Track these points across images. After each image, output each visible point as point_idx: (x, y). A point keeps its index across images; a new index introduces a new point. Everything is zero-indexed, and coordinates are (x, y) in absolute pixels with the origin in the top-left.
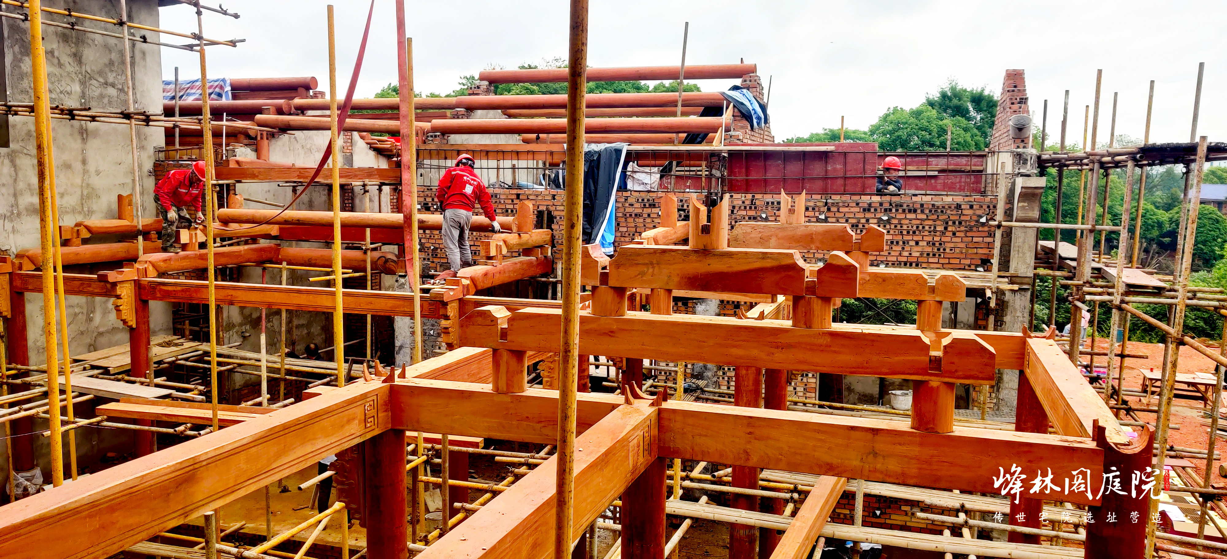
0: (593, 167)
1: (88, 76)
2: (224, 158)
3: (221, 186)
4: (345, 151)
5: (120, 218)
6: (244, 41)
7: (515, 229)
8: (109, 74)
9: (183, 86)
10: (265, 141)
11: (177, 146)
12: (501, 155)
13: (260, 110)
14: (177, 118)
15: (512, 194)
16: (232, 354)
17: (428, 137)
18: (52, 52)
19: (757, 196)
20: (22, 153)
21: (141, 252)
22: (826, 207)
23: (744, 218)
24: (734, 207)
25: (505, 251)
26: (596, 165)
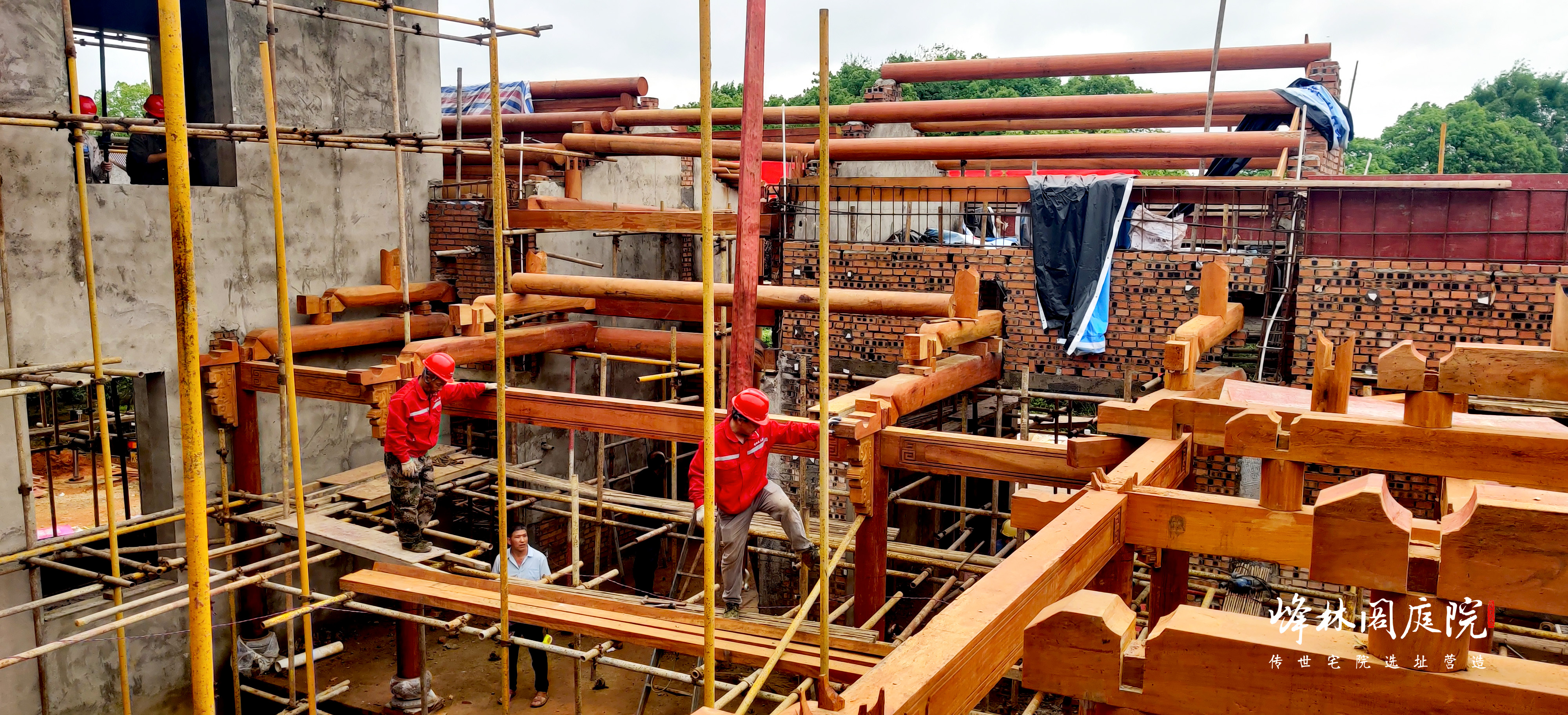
0: (1074, 212)
1: (343, 83)
2: (521, 197)
3: (516, 237)
4: (684, 183)
5: (383, 282)
6: (550, 27)
7: (952, 312)
8: (371, 80)
9: (470, 94)
10: (577, 172)
11: (459, 180)
12: (924, 194)
13: (569, 127)
14: (459, 142)
15: (942, 255)
16: (529, 479)
17: (809, 165)
18: (294, 50)
19: (1361, 263)
20: (254, 194)
21: (408, 337)
22: (1493, 285)
23: (1336, 300)
24: (1318, 281)
25: (939, 350)
26: (1079, 210)
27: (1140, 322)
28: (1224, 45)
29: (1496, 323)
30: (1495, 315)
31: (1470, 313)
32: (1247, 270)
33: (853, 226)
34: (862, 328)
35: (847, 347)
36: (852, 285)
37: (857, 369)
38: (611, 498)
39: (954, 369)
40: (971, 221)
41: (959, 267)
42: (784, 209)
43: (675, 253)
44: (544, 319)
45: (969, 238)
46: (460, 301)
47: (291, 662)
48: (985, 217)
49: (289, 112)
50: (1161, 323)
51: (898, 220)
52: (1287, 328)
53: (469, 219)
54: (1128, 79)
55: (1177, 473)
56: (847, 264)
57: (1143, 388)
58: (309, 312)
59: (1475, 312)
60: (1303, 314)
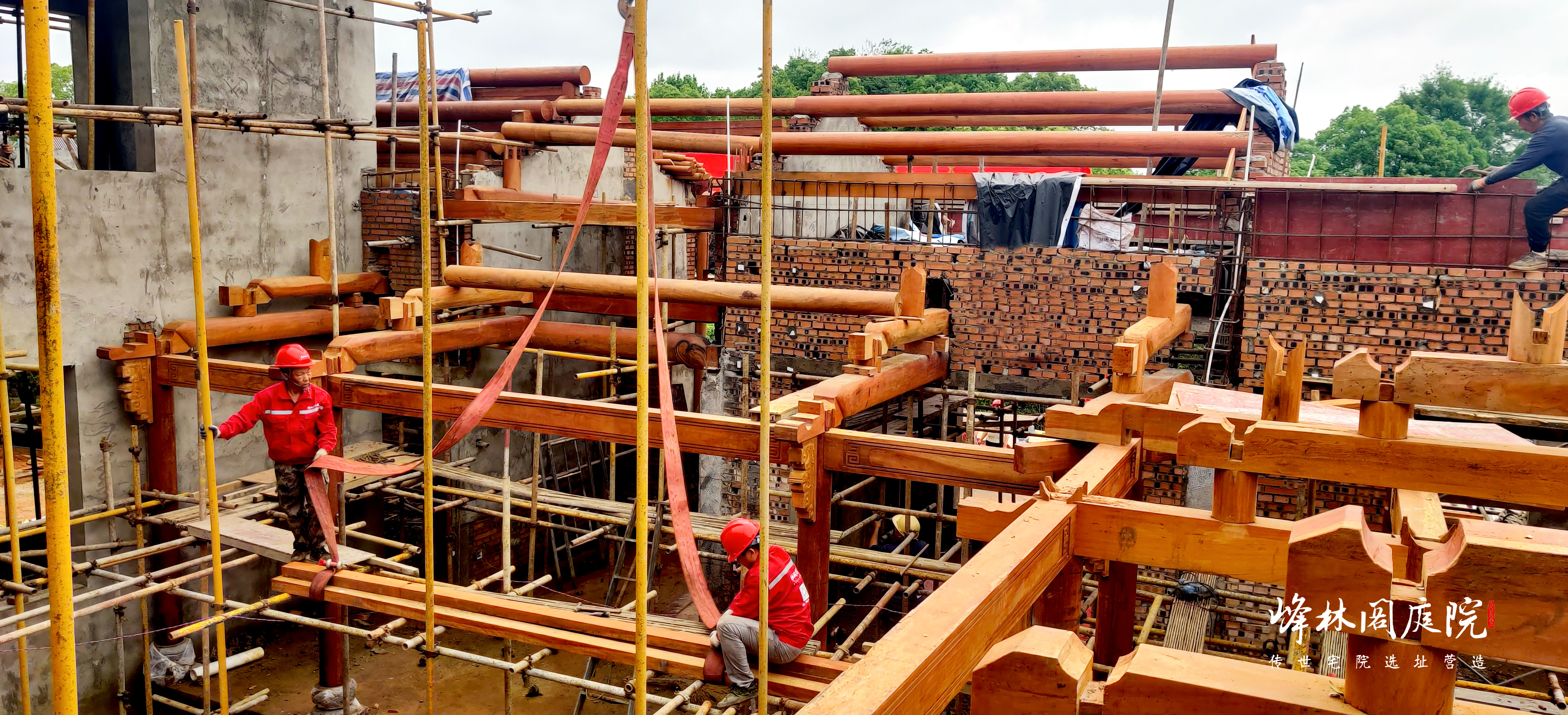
0: (1022, 211)
1: (271, 66)
2: (457, 187)
3: (452, 228)
4: (627, 174)
5: (312, 273)
6: (488, 13)
7: (898, 311)
8: (301, 64)
9: (406, 81)
10: (516, 162)
11: (393, 169)
12: (870, 190)
13: (508, 116)
14: (393, 129)
15: (888, 252)
16: (462, 478)
17: (754, 159)
18: (219, 31)
19: (1309, 266)
20: (173, 179)
21: (336, 330)
22: (1438, 289)
23: (1283, 302)
24: (1265, 283)
25: (885, 350)
26: (1027, 208)
27: (1087, 322)
28: (1172, 44)
29: (1441, 328)
30: (1440, 319)
31: (1415, 317)
32: (1195, 271)
33: (798, 222)
34: (807, 325)
35: (791, 345)
36: (796, 281)
37: (801, 367)
38: (547, 499)
39: (900, 369)
40: (918, 217)
41: (905, 264)
42: (728, 203)
43: (617, 246)
44: (480, 313)
45: (916, 234)
46: (392, 294)
47: (206, 670)
48: (931, 215)
49: (212, 95)
50: (1109, 324)
51: (844, 215)
52: (1235, 329)
53: (403, 209)
54: (1073, 77)
55: (1127, 480)
56: (792, 260)
57: (1091, 390)
58: (231, 304)
59: (1420, 316)
60: (1251, 316)
